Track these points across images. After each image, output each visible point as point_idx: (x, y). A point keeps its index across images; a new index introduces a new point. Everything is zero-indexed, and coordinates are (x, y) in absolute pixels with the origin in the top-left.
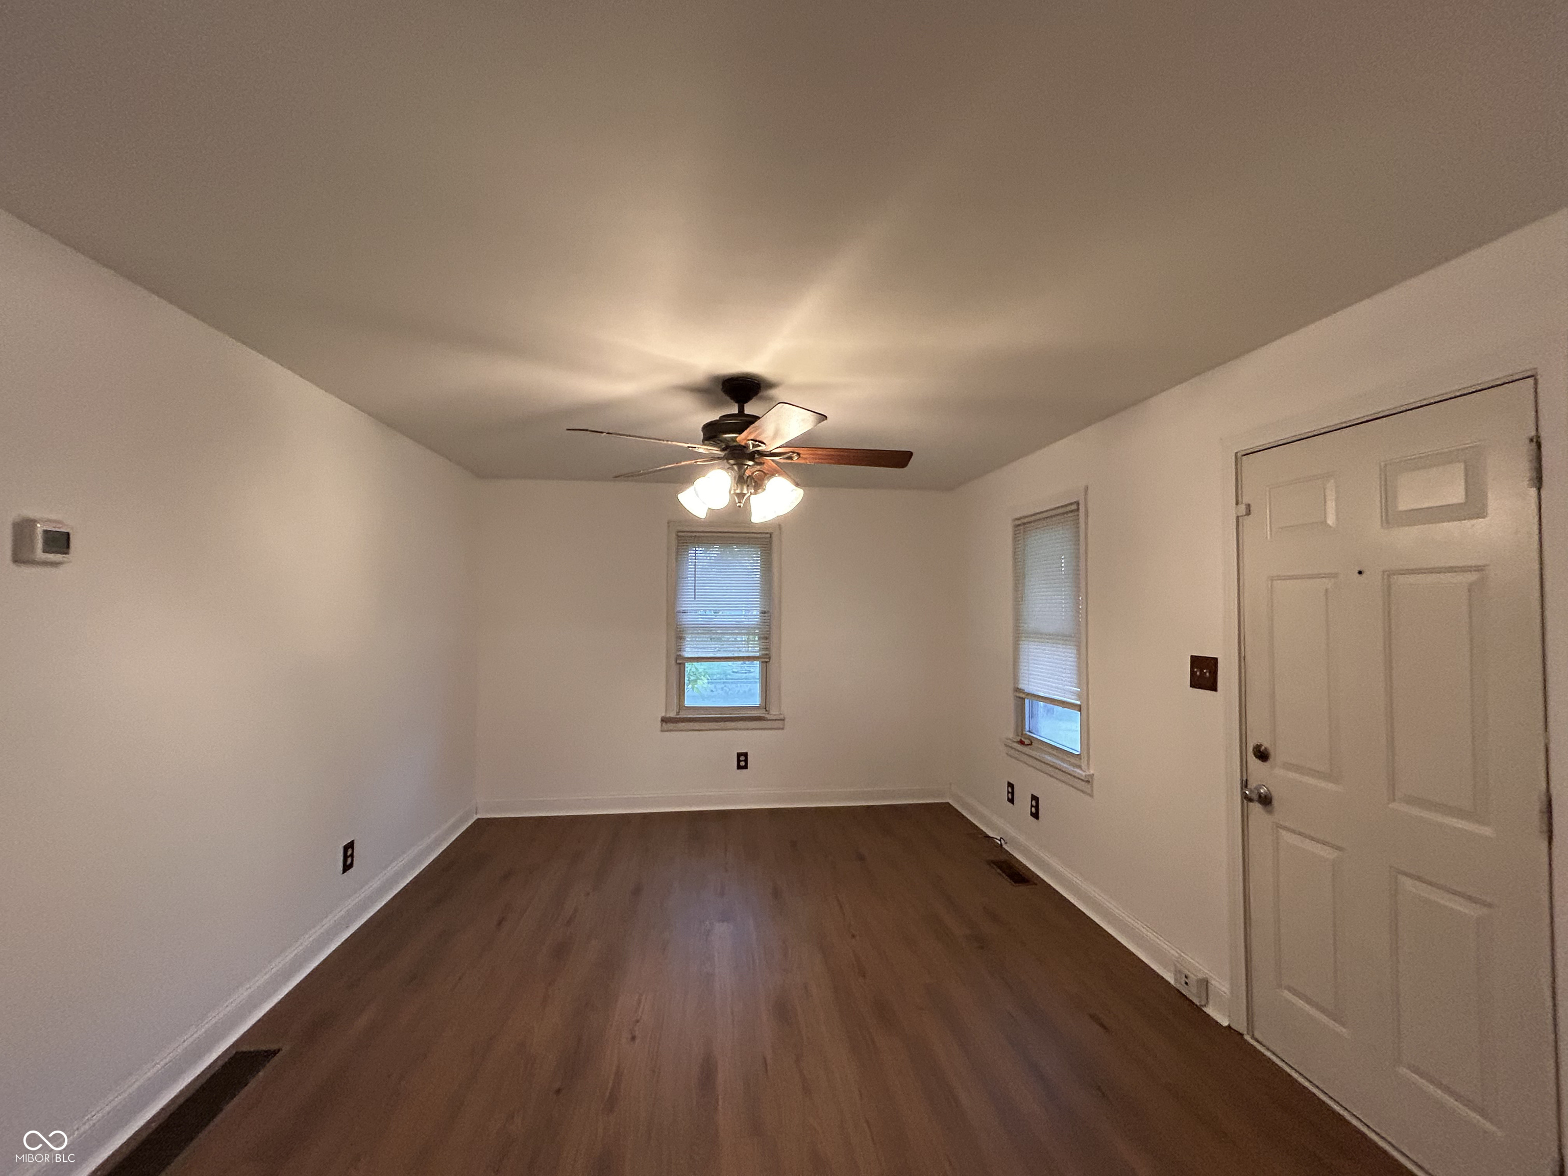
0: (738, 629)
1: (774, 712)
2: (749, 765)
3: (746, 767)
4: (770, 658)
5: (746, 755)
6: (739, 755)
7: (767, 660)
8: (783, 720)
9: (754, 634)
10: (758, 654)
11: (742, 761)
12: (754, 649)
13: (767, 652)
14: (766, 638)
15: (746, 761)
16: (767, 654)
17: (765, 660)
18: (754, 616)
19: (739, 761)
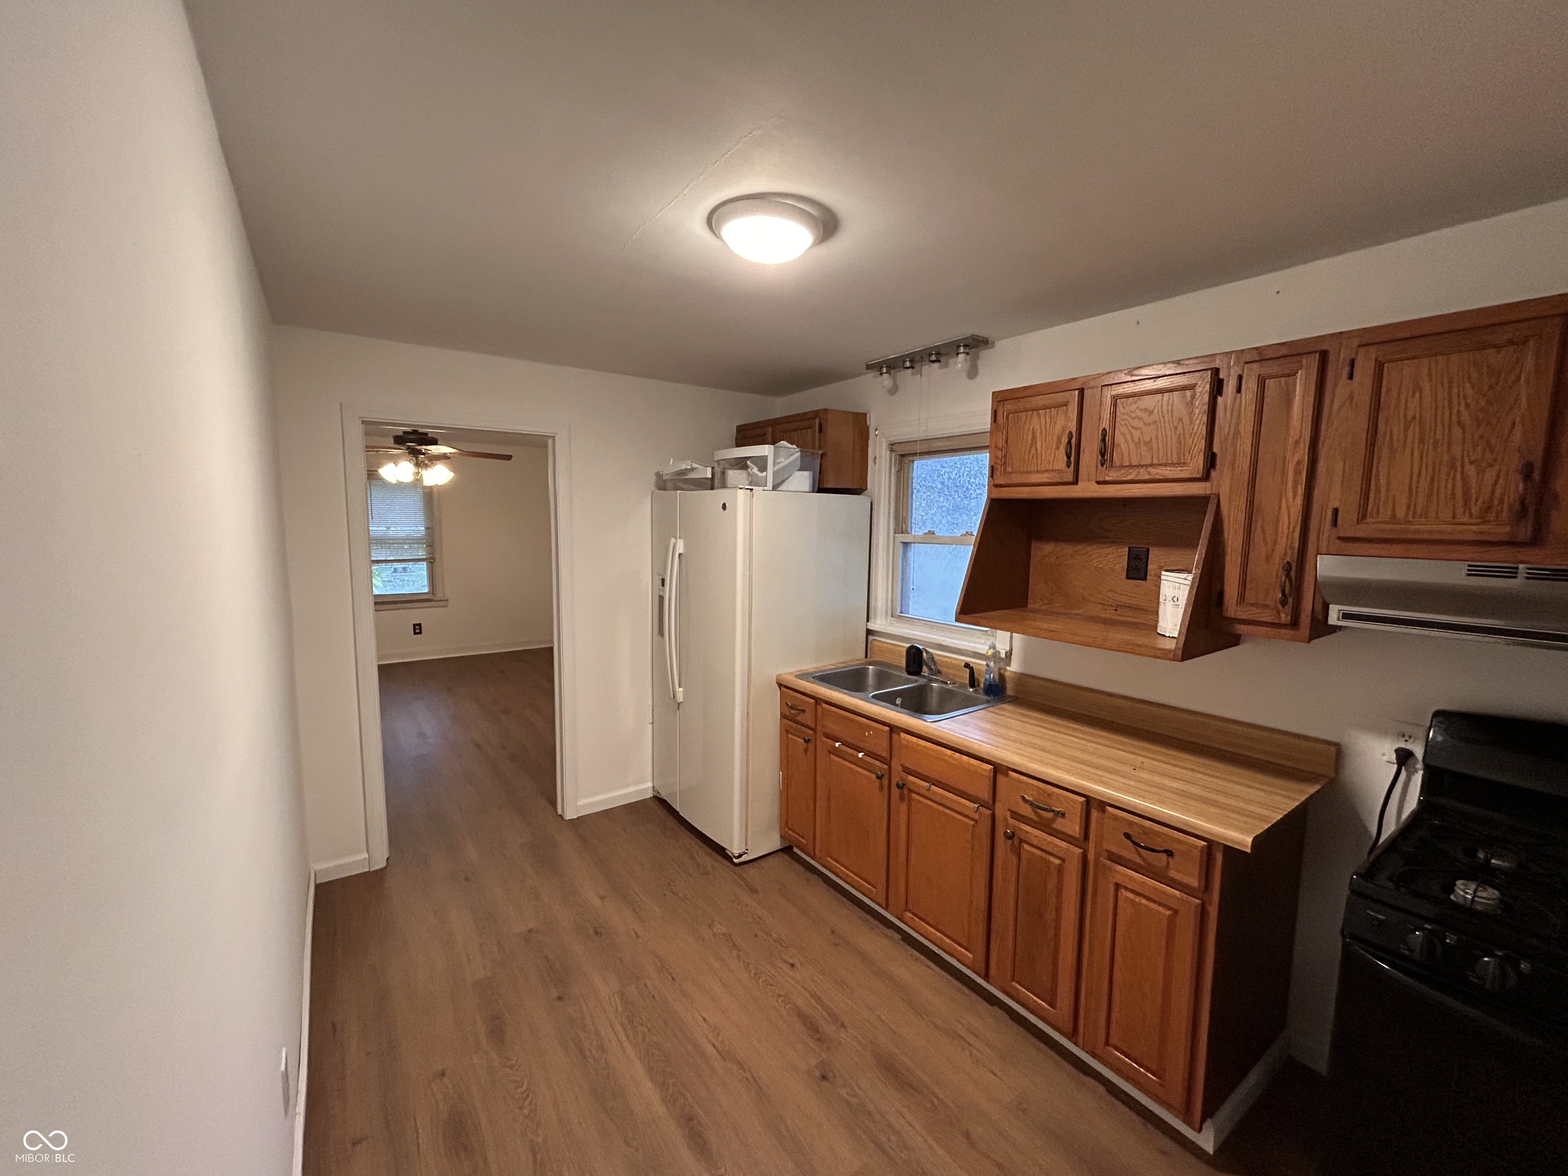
0: (407, 540)
1: (439, 595)
2: (423, 632)
3: (420, 633)
4: (434, 560)
5: (420, 625)
6: (415, 625)
7: (432, 561)
8: (447, 600)
9: (423, 544)
10: (425, 557)
11: (418, 629)
12: (422, 554)
13: (431, 556)
14: (431, 546)
15: (420, 629)
16: (431, 557)
17: (431, 561)
18: (419, 529)
19: (415, 629)
